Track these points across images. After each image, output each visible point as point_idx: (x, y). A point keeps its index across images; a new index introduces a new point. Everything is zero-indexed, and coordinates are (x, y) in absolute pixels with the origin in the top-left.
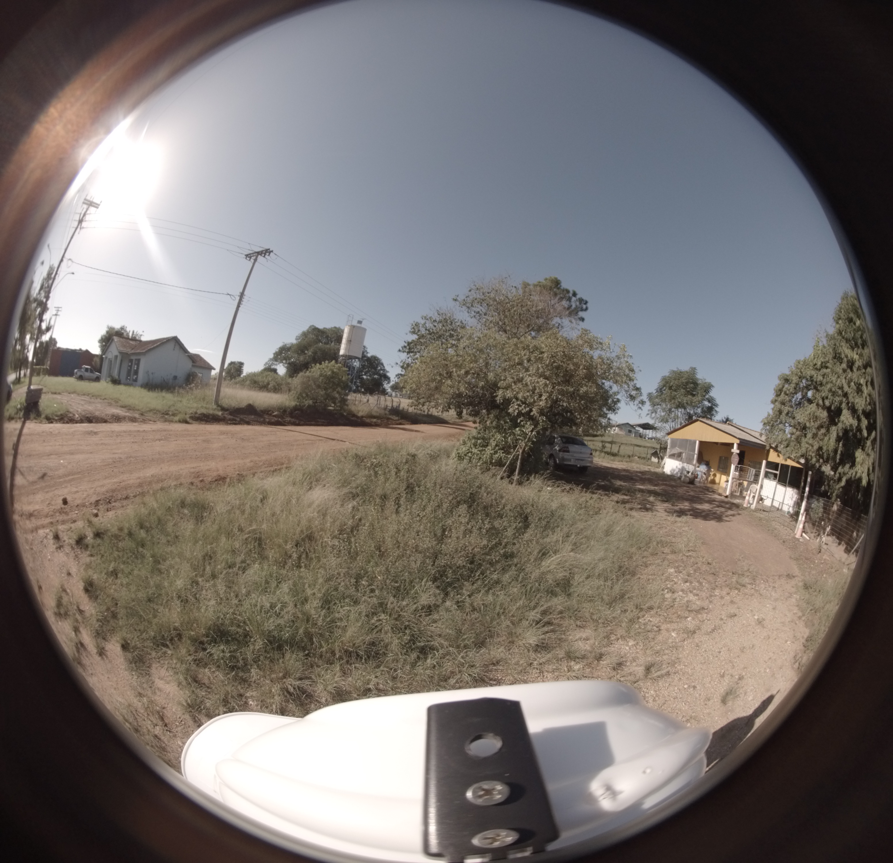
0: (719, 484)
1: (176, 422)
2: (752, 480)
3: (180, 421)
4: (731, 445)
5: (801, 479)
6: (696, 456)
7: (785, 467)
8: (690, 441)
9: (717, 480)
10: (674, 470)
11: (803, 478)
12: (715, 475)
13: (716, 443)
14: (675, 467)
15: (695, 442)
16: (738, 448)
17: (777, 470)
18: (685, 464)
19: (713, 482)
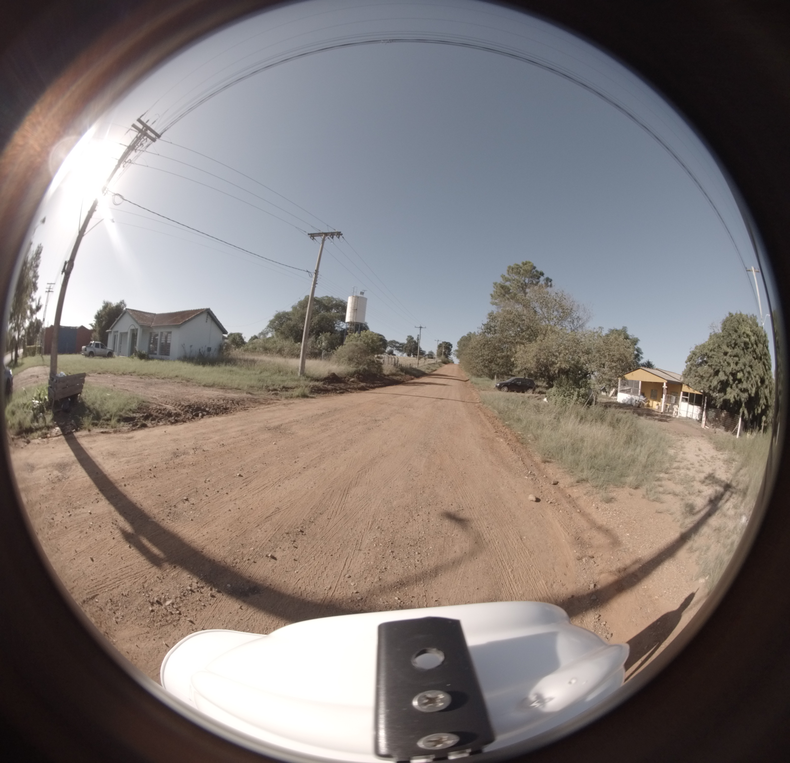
0: (652, 407)
2: (674, 403)
4: (662, 384)
5: (702, 401)
6: (639, 391)
7: (692, 395)
8: (635, 381)
9: (651, 404)
10: (625, 400)
11: (703, 400)
12: (649, 402)
13: (651, 382)
14: (625, 398)
15: (638, 382)
16: (667, 385)
17: (687, 396)
18: (633, 396)
19: (648, 406)
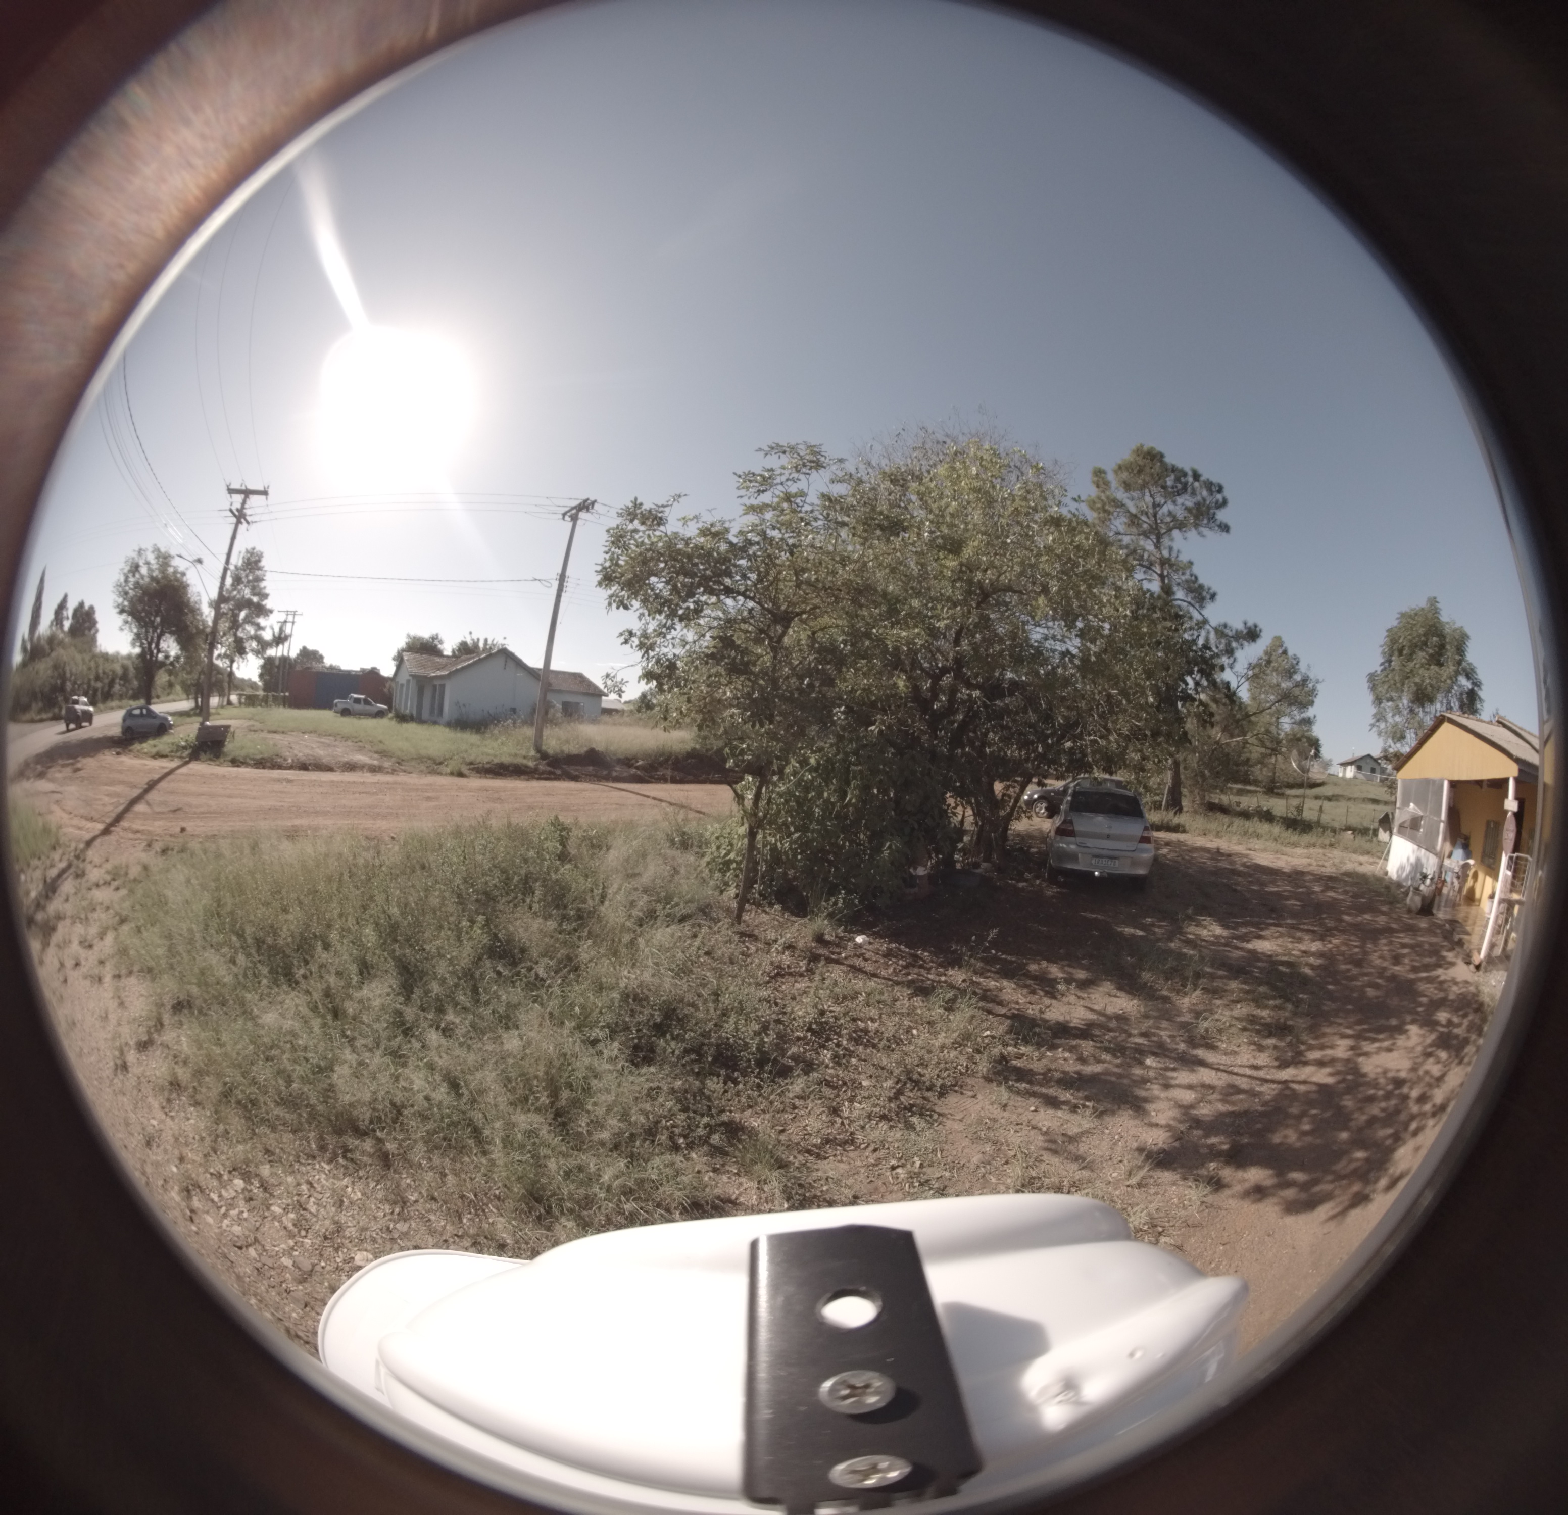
1: (446, 774)
3: (452, 774)
6: (1442, 825)
8: (1433, 782)
10: (1404, 868)
13: (1479, 783)
14: (1407, 859)
15: (1441, 787)
18: (1423, 852)
